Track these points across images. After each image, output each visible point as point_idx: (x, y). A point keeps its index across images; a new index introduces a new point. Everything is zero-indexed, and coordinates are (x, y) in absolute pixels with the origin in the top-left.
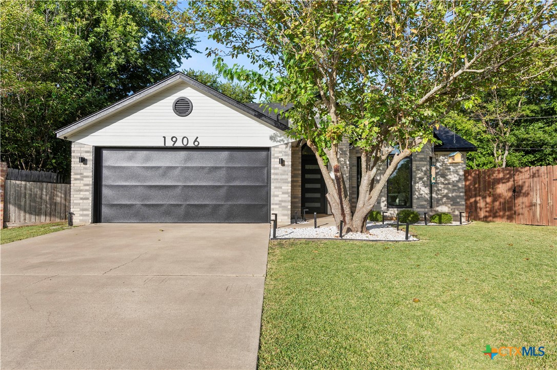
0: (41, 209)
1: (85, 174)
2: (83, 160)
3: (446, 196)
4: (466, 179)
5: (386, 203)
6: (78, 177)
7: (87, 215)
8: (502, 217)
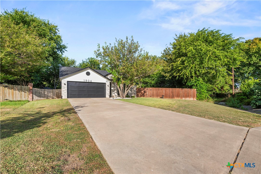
1: (65, 87)
2: (65, 84)
3: (133, 93)
4: (137, 90)
6: (64, 88)
7: (66, 96)
8: (142, 96)
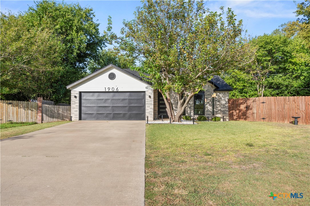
0: (54, 116)
1: (76, 102)
3: (220, 110)
4: (229, 103)
5: (193, 113)
7: (77, 117)
8: (242, 119)
